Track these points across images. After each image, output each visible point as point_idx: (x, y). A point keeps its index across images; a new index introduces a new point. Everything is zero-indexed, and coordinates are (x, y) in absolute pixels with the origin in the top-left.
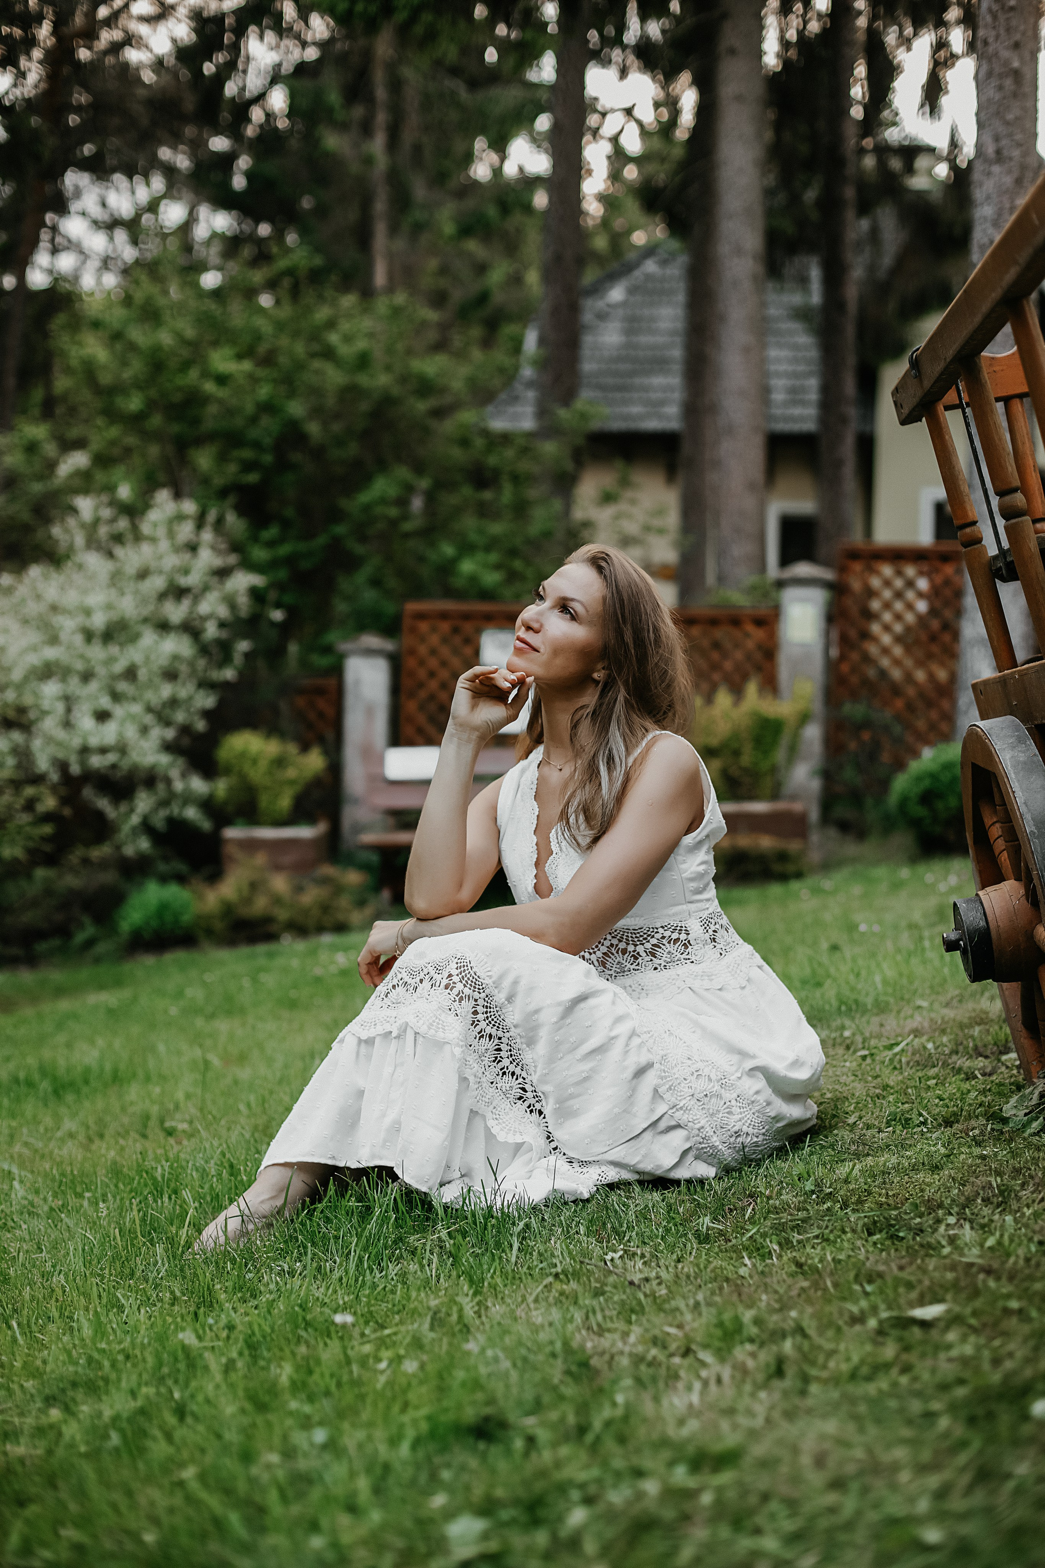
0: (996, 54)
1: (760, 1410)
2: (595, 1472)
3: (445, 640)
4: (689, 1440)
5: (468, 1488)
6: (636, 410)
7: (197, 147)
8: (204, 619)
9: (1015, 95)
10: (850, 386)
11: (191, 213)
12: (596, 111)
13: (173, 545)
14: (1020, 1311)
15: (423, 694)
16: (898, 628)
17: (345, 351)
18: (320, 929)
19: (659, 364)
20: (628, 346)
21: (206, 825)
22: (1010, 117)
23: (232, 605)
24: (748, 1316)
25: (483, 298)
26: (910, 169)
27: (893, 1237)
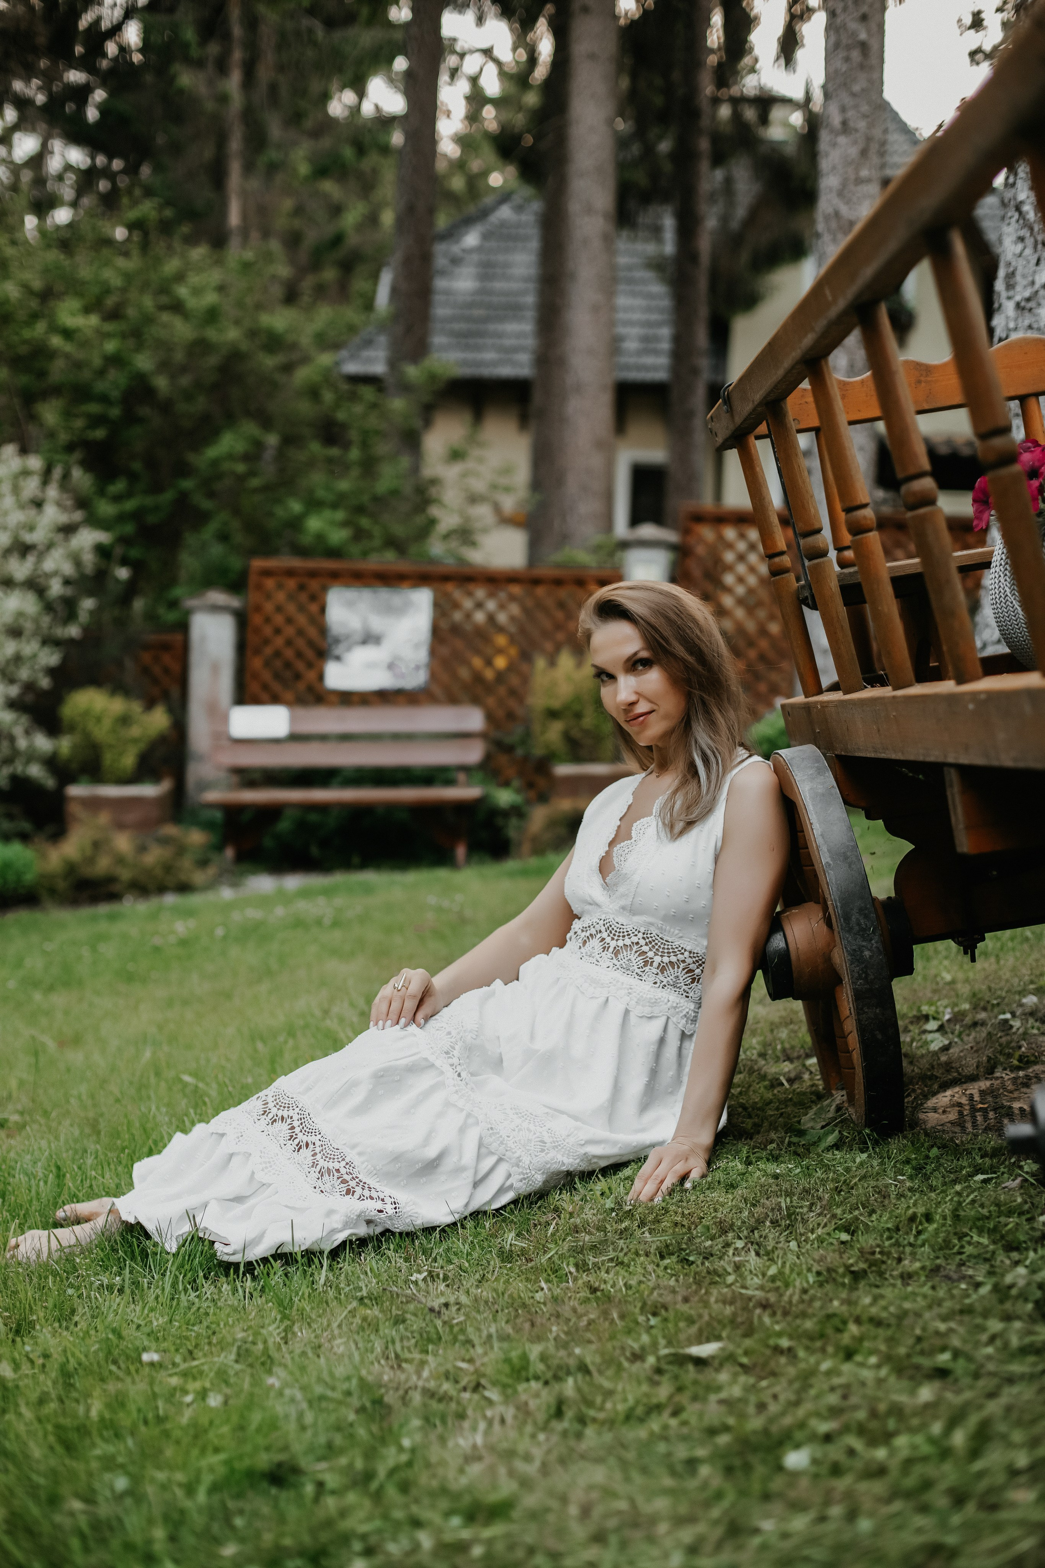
0: (844, 26)
1: (538, 1453)
2: (377, 1523)
3: (291, 597)
4: (469, 1490)
5: (258, 1535)
6: (489, 356)
7: (49, 78)
8: (49, 576)
9: (862, 67)
10: (702, 338)
11: (44, 144)
12: (454, 52)
13: (18, 501)
14: (790, 1349)
15: (268, 651)
16: (740, 590)
17: (192, 303)
18: (161, 889)
19: (512, 310)
20: (482, 291)
21: (50, 783)
22: (856, 88)
23: (78, 562)
24: (535, 1351)
25: (338, 240)
26: (764, 120)
27: (685, 1261)
